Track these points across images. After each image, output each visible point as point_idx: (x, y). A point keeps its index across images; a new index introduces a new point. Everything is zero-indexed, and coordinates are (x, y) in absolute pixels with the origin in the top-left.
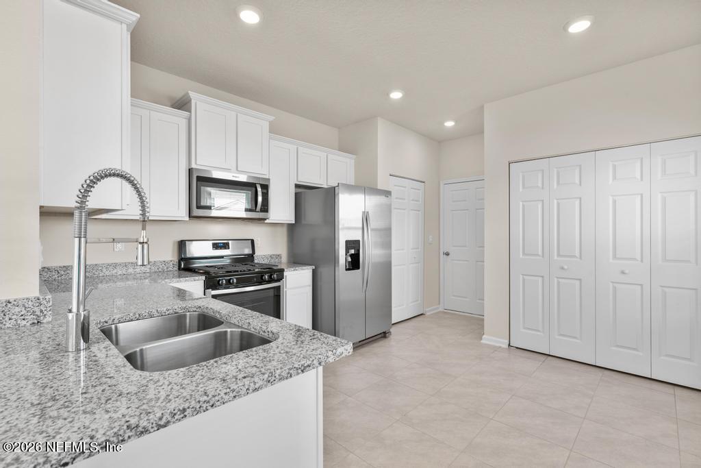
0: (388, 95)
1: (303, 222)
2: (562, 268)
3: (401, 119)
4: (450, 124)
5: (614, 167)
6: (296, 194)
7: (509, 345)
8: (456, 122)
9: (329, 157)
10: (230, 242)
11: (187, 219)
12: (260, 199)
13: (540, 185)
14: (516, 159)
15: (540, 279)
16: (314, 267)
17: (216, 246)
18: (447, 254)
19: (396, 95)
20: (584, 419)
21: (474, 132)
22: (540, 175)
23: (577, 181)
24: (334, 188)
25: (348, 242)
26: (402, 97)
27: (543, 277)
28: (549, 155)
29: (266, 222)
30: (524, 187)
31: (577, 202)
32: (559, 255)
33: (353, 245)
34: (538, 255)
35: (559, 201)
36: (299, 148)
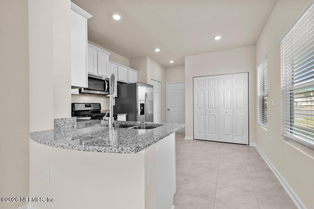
0: (154, 50)
1: (120, 97)
2: (210, 112)
3: (156, 59)
4: (172, 62)
5: (224, 80)
6: (117, 85)
7: (194, 139)
8: (174, 61)
9: (129, 71)
10: (92, 104)
11: (78, 94)
12: (107, 87)
13: (203, 85)
14: (196, 76)
15: (203, 116)
16: (127, 114)
17: (86, 106)
18: (169, 110)
19: (157, 50)
20: (220, 154)
21: (181, 65)
22: (203, 82)
23: (214, 84)
24: (136, 83)
25: (141, 104)
26: (159, 51)
27: (204, 115)
28: (206, 75)
29: (107, 96)
30: (198, 86)
31: (214, 91)
32: (208, 108)
33: (142, 105)
34: (202, 108)
35: (209, 91)
36: (119, 66)
